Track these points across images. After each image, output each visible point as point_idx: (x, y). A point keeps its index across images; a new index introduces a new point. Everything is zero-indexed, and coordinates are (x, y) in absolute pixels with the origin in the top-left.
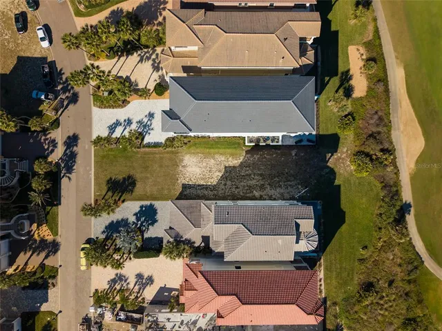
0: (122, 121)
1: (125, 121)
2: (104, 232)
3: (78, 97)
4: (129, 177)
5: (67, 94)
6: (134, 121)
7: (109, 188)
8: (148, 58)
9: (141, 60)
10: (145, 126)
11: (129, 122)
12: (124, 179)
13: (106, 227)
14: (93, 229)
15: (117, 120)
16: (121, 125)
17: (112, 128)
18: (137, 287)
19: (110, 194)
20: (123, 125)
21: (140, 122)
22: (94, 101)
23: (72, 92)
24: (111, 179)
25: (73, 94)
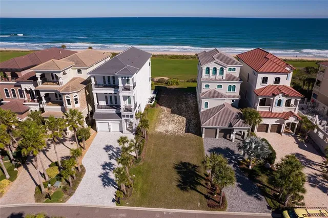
1: (104, 169)
2: (257, 197)
4: (176, 168)
6: (108, 161)
7: (192, 189)
10: (117, 153)
12: (179, 173)
13: (250, 194)
15: (100, 176)
16: (107, 173)
17: (108, 182)
18: (314, 167)
19: (199, 188)
20: (108, 171)
22: (57, 201)
24: (178, 186)
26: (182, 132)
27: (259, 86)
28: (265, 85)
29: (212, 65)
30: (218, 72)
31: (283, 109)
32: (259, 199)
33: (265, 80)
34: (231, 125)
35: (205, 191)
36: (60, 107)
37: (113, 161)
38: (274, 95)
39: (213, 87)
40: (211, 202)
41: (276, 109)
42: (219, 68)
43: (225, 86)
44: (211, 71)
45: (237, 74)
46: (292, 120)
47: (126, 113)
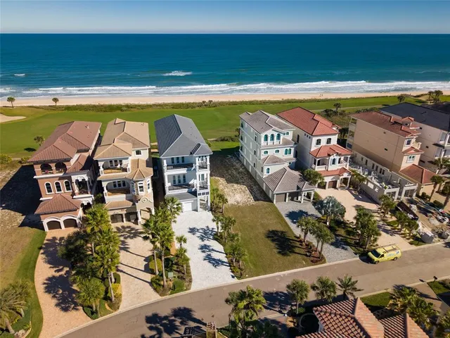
0: (204, 255)
1: (204, 252)
2: (343, 248)
3: (180, 309)
4: (268, 237)
5: (177, 323)
6: (203, 243)
7: (290, 252)
8: (123, 243)
9: (126, 249)
10: (205, 233)
11: (204, 248)
12: (273, 241)
13: (337, 247)
14: (349, 260)
15: (205, 259)
16: (210, 255)
17: (216, 263)
19: (297, 250)
20: (209, 253)
21: (202, 238)
22: (182, 290)
23: (173, 318)
24: (279, 252)
25: (175, 316)
26: (252, 201)
27: (314, 148)
28: (319, 146)
29: (269, 133)
30: (275, 138)
31: (337, 167)
32: (346, 249)
33: (319, 142)
34: (298, 188)
35: (303, 251)
36: (124, 196)
37: (206, 242)
38: (329, 155)
39: (271, 152)
40: (312, 258)
41: (332, 168)
42: (276, 134)
43: (282, 151)
44: (269, 138)
45: (290, 137)
46: (345, 175)
47: (202, 191)
